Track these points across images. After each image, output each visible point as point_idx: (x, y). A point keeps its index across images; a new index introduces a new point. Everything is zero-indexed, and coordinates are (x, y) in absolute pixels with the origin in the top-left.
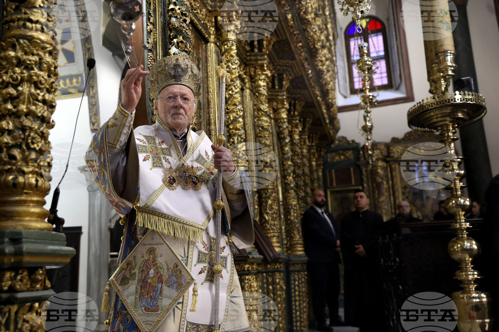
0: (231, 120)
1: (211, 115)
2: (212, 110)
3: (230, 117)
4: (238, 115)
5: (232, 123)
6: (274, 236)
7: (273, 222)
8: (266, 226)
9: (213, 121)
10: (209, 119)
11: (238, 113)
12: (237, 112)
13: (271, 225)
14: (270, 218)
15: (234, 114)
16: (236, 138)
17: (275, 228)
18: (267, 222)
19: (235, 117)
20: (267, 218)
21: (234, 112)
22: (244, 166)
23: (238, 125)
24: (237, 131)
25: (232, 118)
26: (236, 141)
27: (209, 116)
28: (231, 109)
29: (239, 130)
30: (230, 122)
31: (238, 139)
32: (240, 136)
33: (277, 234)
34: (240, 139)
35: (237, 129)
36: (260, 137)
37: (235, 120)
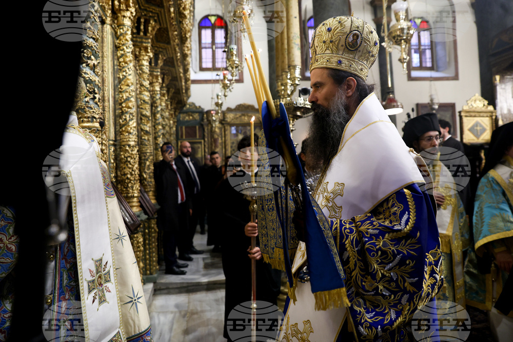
0: (123, 99)
1: (105, 92)
2: (107, 88)
3: (123, 97)
4: (130, 95)
5: (124, 102)
6: (150, 191)
7: (150, 180)
8: (144, 183)
9: (106, 98)
11: (131, 93)
12: (130, 92)
13: (148, 182)
14: (148, 176)
15: (127, 94)
16: (128, 116)
17: (151, 185)
18: (145, 179)
19: (128, 97)
20: (145, 176)
21: (127, 92)
22: (134, 141)
23: (130, 104)
24: (129, 110)
25: (125, 97)
26: (128, 119)
27: (104, 93)
28: (124, 89)
29: (131, 108)
30: (123, 101)
31: (130, 117)
32: (132, 114)
33: (153, 189)
34: (131, 117)
35: (129, 108)
36: (142, 108)
37: (128, 99)
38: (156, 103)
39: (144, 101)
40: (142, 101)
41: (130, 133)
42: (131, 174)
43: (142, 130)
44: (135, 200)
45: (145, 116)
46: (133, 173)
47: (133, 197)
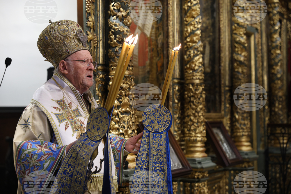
0: (188, 33)
1: (170, 27)
2: (171, 23)
3: (187, 30)
4: (195, 27)
5: (189, 36)
6: (243, 135)
7: (243, 122)
8: (236, 125)
9: (171, 33)
10: (168, 32)
11: (196, 26)
12: (195, 24)
13: (241, 124)
14: (240, 117)
15: (192, 27)
16: (192, 52)
17: (244, 128)
18: (237, 120)
19: (192, 30)
20: (237, 117)
21: (192, 25)
22: (199, 79)
23: (195, 38)
24: (194, 44)
25: (189, 30)
26: (192, 55)
27: (168, 29)
28: (189, 22)
29: (195, 42)
30: (187, 35)
31: (194, 52)
32: (197, 49)
33: (246, 134)
34: (196, 52)
35: (193, 42)
37: (193, 33)
38: (273, 20)
39: (238, 24)
40: (236, 25)
41: (194, 70)
42: (195, 116)
43: (236, 61)
44: (199, 144)
45: (239, 43)
46: (196, 114)
47: (196, 141)
